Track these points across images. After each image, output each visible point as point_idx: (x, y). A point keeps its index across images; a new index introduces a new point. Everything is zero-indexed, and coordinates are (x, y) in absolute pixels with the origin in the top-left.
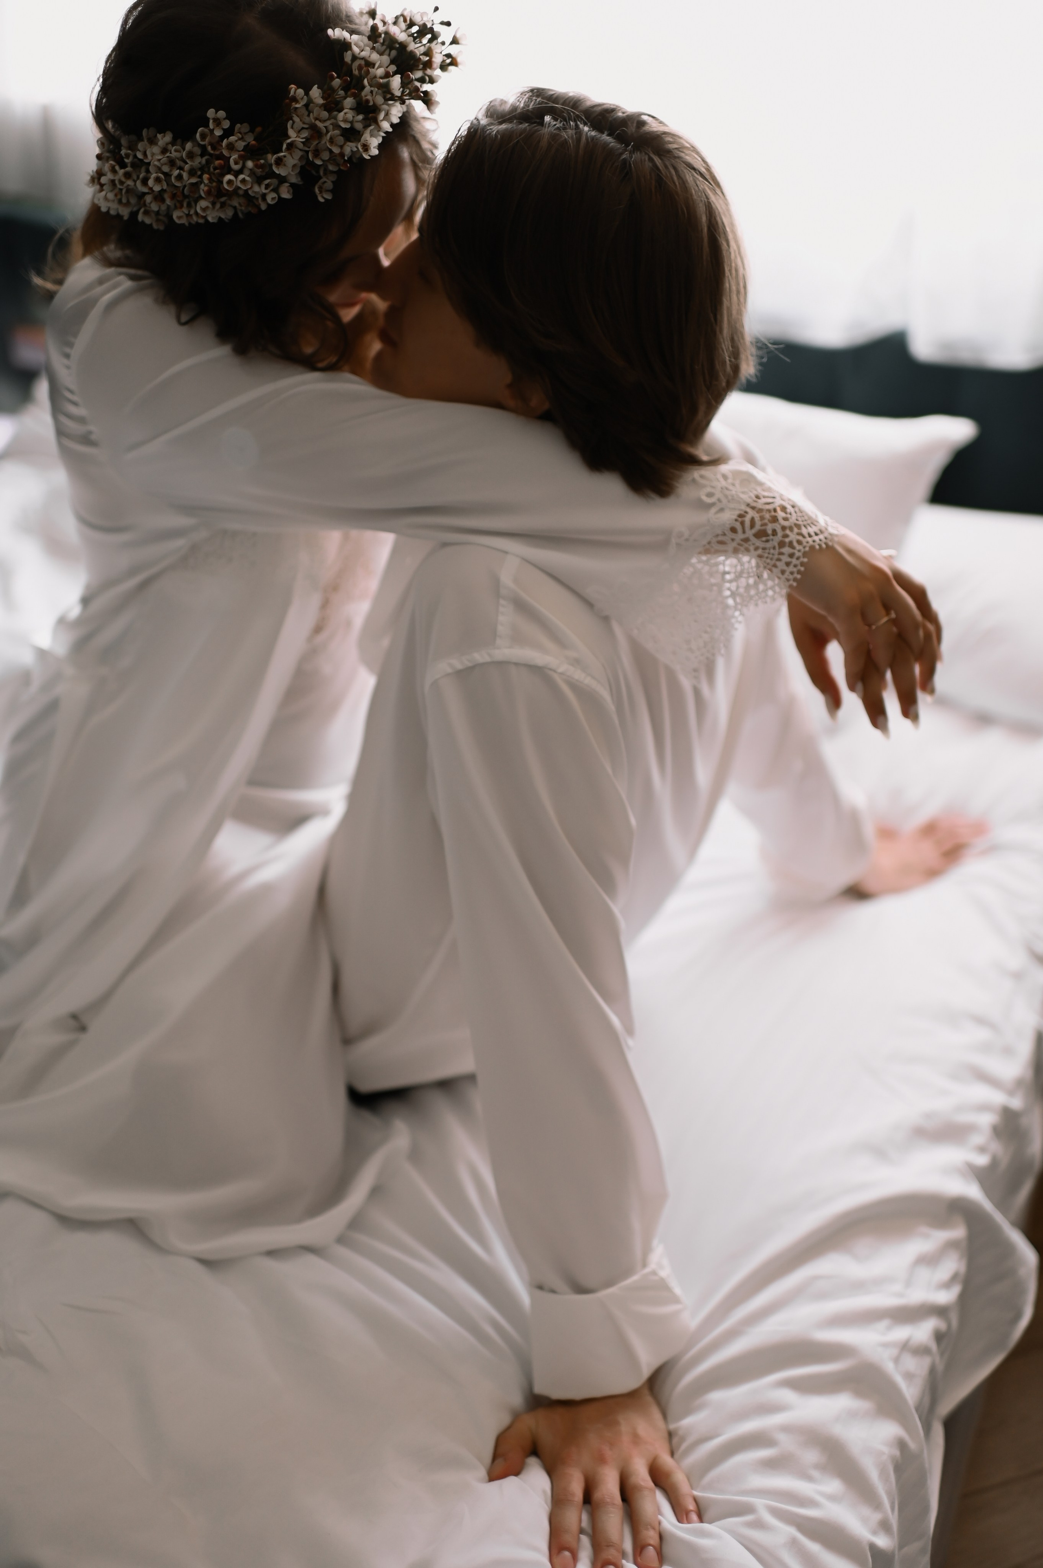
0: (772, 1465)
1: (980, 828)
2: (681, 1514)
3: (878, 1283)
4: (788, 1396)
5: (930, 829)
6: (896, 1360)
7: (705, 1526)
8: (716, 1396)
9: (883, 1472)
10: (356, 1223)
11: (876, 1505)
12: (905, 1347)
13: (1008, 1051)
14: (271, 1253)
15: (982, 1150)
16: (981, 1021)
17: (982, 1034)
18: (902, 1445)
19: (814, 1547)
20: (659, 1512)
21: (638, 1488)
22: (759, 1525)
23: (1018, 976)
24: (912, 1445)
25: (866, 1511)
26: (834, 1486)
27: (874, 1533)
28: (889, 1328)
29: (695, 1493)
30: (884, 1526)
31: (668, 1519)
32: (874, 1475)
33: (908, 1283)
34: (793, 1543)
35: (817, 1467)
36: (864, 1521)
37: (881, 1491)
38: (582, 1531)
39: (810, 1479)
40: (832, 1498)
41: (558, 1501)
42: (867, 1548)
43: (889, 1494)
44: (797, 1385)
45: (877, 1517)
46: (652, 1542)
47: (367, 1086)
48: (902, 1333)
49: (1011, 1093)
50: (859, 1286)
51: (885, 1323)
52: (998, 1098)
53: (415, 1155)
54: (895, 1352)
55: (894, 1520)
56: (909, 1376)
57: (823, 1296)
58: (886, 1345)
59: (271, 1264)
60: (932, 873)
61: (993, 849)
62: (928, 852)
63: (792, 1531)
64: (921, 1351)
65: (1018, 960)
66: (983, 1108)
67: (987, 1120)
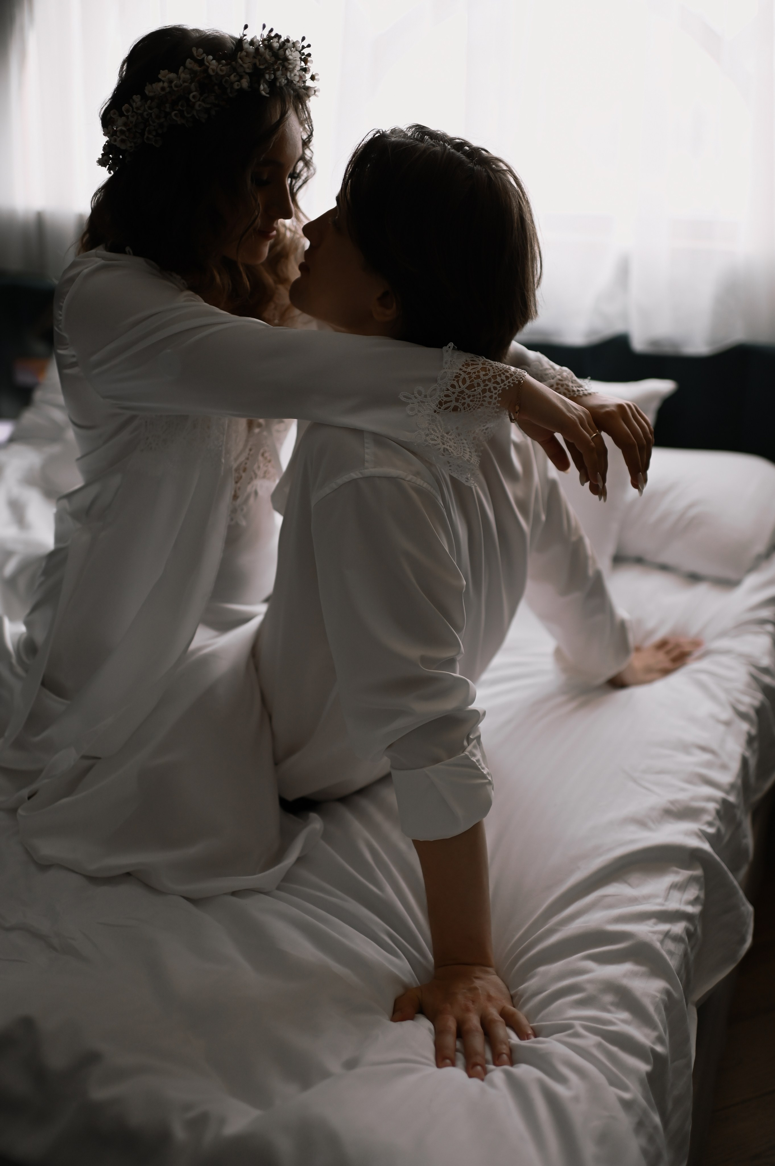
0: (582, 1003)
1: (697, 643)
2: (522, 1035)
3: (647, 898)
4: (590, 964)
5: (662, 645)
6: (662, 942)
7: (540, 1039)
8: (542, 969)
9: (657, 1008)
10: (288, 878)
11: (654, 1027)
12: (667, 935)
13: (724, 767)
14: (234, 894)
15: (710, 824)
16: (704, 749)
17: (706, 757)
18: (668, 993)
19: (614, 1049)
20: (509, 1037)
21: (493, 1021)
22: (577, 1035)
23: (727, 724)
24: (676, 995)
25: (648, 1031)
26: (625, 1015)
27: (654, 1043)
28: (655, 924)
29: (531, 1025)
30: (660, 1040)
31: (514, 1039)
32: (651, 1009)
33: (666, 898)
34: (599, 1046)
35: (613, 1004)
36: (647, 1036)
37: (656, 1018)
38: (457, 1050)
39: (609, 1011)
40: (624, 1021)
41: (439, 1034)
42: (649, 1051)
43: (662, 1021)
44: (595, 958)
45: (654, 1034)
46: (504, 1051)
47: (291, 796)
48: (665, 927)
49: (727, 792)
50: (634, 900)
51: (653, 921)
52: (719, 794)
53: (326, 836)
54: (661, 937)
55: (667, 1038)
56: (671, 953)
57: (610, 907)
58: (654, 933)
59: (234, 899)
60: (666, 672)
61: (707, 654)
62: (662, 659)
63: (598, 1039)
64: (677, 939)
65: (727, 714)
66: (710, 799)
67: (712, 806)
